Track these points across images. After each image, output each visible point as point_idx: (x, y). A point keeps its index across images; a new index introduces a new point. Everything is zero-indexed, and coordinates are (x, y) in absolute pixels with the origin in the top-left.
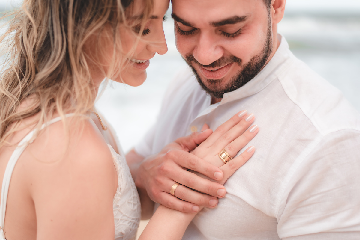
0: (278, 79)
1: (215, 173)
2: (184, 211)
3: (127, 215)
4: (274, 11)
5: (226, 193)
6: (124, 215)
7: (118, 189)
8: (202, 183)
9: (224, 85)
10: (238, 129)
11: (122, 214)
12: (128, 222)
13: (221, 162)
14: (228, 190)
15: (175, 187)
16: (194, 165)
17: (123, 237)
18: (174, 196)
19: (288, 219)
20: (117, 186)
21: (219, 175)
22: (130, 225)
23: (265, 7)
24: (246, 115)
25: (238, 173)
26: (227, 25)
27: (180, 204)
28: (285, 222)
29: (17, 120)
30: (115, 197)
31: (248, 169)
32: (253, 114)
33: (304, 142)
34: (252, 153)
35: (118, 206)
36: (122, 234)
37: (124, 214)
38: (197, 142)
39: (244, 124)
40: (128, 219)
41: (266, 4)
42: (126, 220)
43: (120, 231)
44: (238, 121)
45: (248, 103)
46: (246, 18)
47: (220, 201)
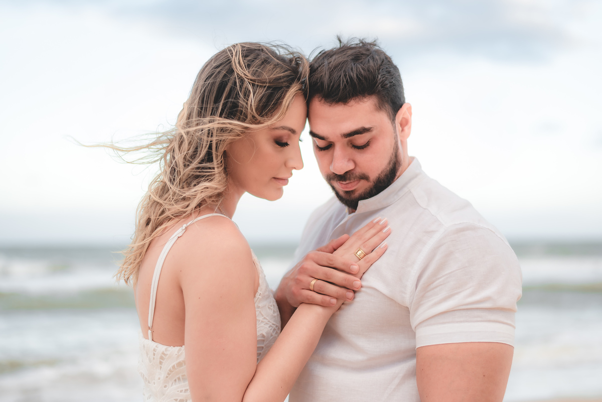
0: (410, 192)
1: (351, 266)
2: (322, 305)
3: (267, 318)
4: (401, 129)
5: (362, 287)
6: (265, 318)
7: (259, 288)
8: (339, 276)
9: (357, 194)
10: (373, 231)
11: (263, 316)
12: (269, 325)
13: (356, 259)
14: (364, 283)
15: (313, 282)
16: (332, 260)
17: (264, 341)
18: (314, 291)
19: (419, 305)
20: (258, 285)
21: (355, 268)
22: (271, 329)
23: (390, 122)
24: (380, 221)
25: (372, 267)
26: (356, 136)
27: (318, 297)
28: (416, 309)
29: (169, 219)
30: (256, 296)
31: (381, 263)
32: (386, 219)
33: (429, 233)
34: (385, 249)
35: (259, 307)
36: (263, 336)
37: (265, 316)
38: (335, 247)
39: (378, 227)
40: (269, 323)
41: (390, 119)
42: (267, 324)
43: (261, 332)
44: (372, 226)
45: (382, 213)
46: (372, 129)
47: (357, 294)
